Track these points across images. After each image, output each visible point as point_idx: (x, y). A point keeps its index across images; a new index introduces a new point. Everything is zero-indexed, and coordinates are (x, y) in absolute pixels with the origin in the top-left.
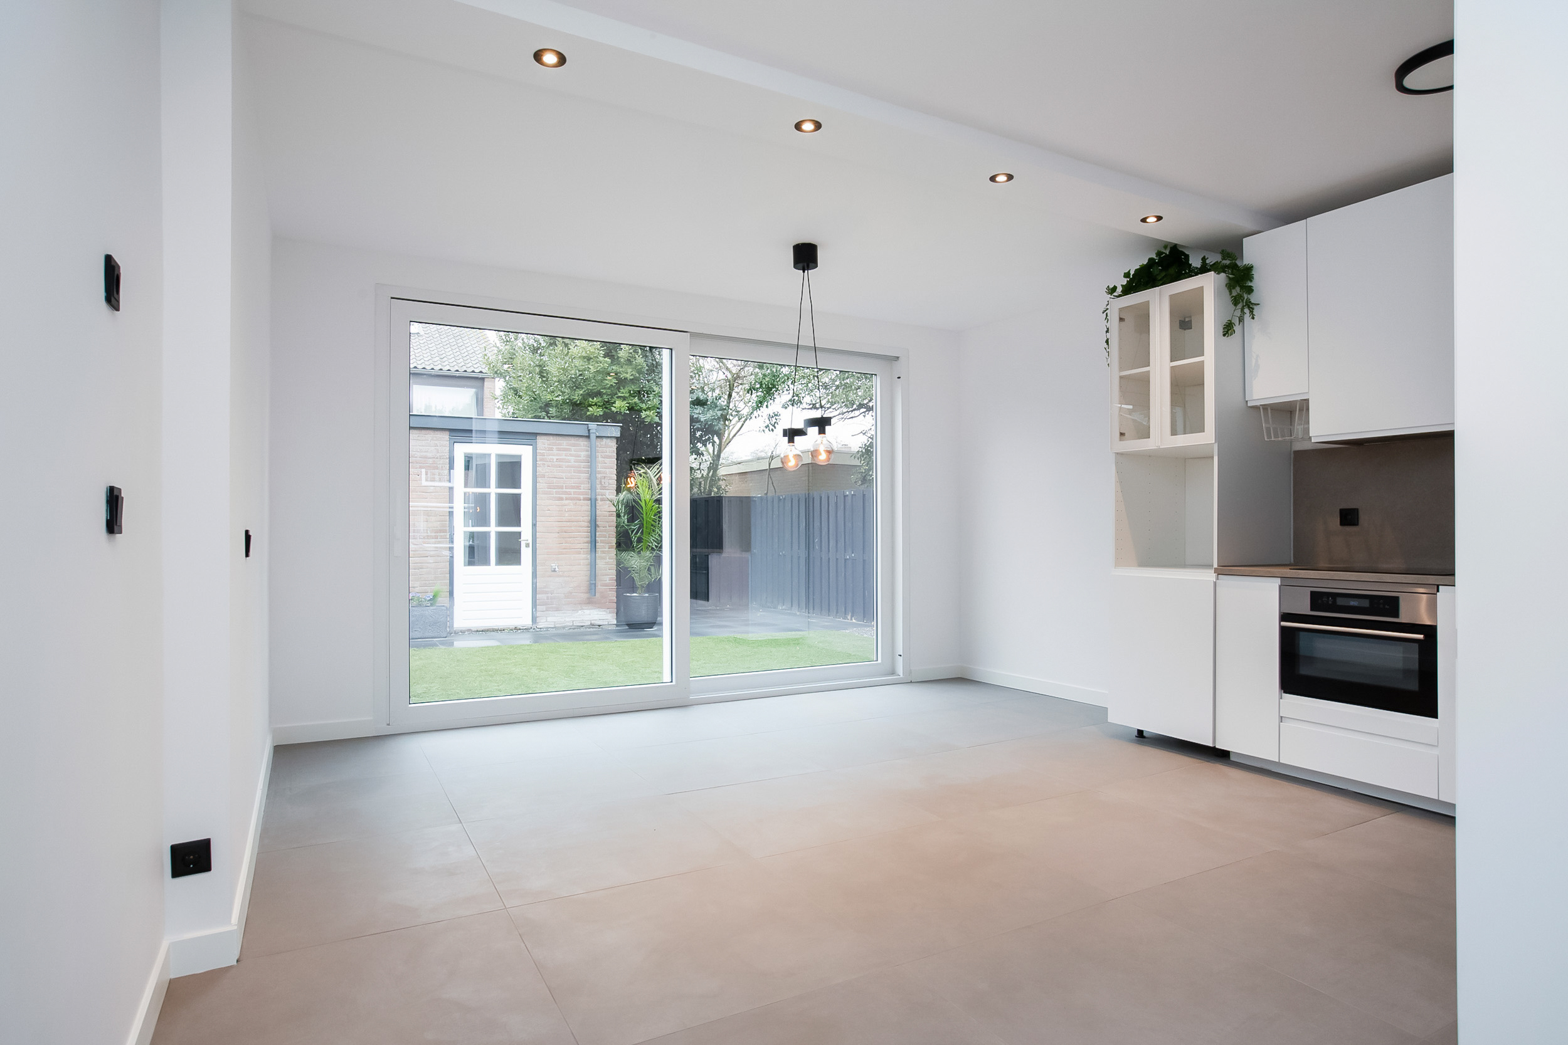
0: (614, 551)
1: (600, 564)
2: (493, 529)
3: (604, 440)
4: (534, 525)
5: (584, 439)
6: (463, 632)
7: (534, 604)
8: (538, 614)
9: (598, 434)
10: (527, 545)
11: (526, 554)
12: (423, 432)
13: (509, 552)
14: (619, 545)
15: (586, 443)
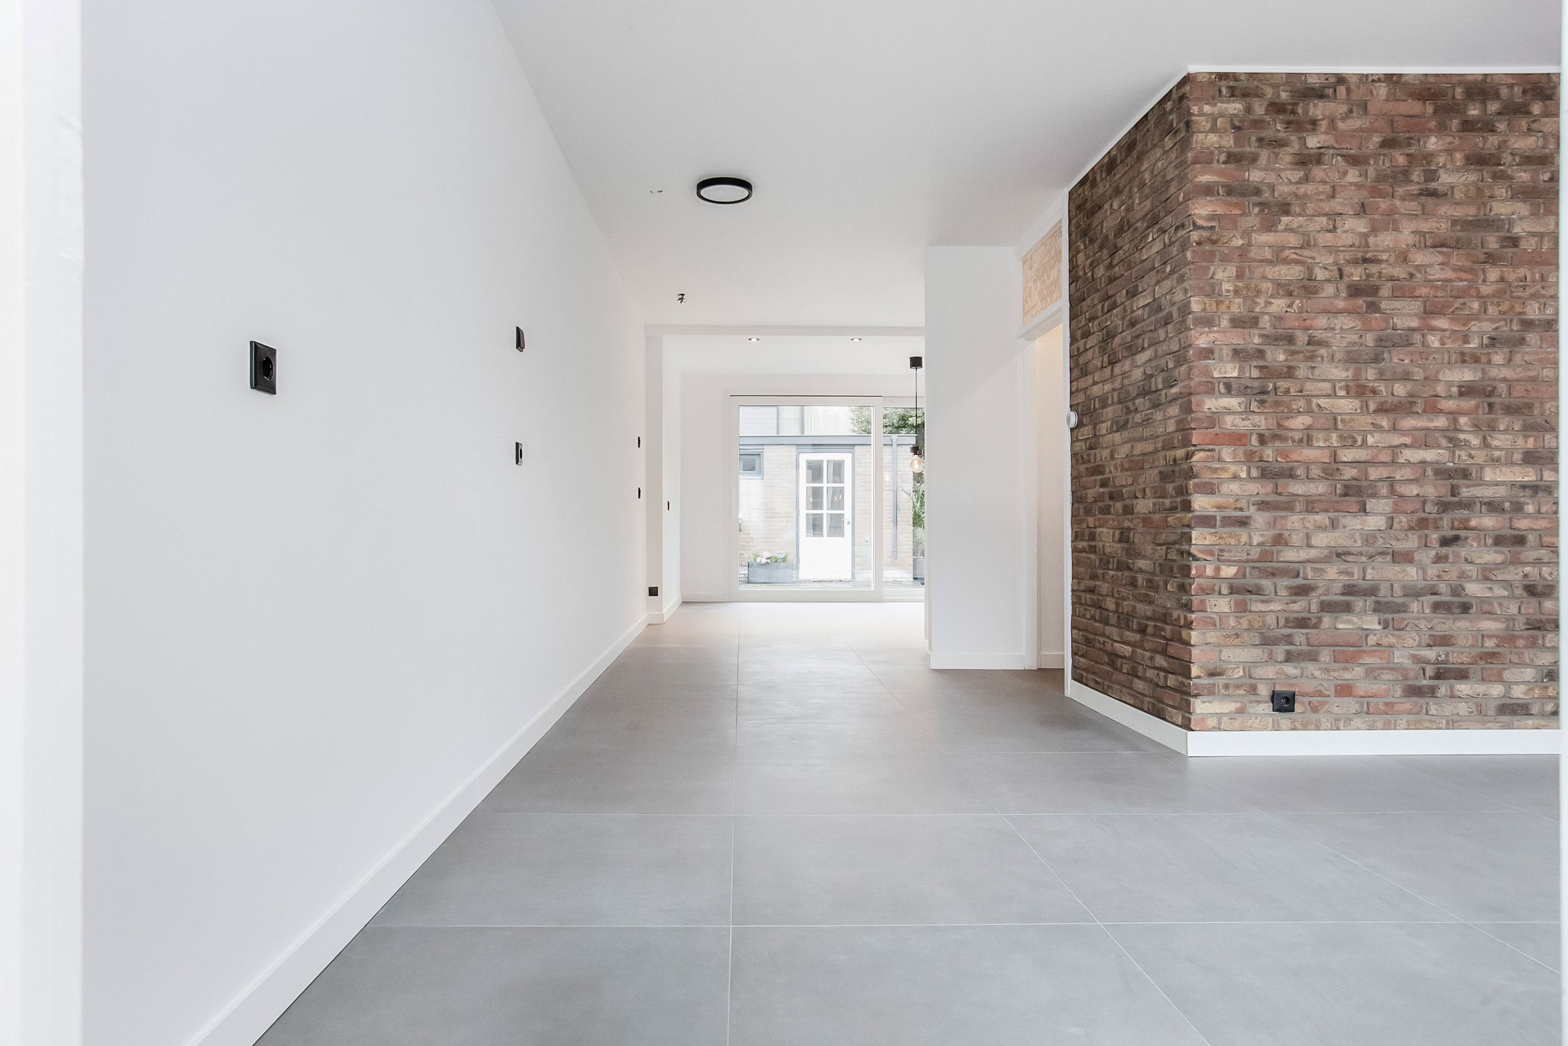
0: (912, 528)
1: (901, 537)
2: (825, 512)
3: (904, 446)
4: (853, 509)
5: (889, 447)
6: (805, 581)
7: (853, 565)
8: (856, 571)
9: (898, 443)
10: (849, 523)
11: (848, 529)
12: (780, 447)
13: (837, 527)
14: (914, 524)
15: (890, 450)
